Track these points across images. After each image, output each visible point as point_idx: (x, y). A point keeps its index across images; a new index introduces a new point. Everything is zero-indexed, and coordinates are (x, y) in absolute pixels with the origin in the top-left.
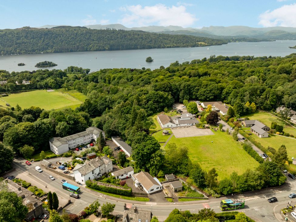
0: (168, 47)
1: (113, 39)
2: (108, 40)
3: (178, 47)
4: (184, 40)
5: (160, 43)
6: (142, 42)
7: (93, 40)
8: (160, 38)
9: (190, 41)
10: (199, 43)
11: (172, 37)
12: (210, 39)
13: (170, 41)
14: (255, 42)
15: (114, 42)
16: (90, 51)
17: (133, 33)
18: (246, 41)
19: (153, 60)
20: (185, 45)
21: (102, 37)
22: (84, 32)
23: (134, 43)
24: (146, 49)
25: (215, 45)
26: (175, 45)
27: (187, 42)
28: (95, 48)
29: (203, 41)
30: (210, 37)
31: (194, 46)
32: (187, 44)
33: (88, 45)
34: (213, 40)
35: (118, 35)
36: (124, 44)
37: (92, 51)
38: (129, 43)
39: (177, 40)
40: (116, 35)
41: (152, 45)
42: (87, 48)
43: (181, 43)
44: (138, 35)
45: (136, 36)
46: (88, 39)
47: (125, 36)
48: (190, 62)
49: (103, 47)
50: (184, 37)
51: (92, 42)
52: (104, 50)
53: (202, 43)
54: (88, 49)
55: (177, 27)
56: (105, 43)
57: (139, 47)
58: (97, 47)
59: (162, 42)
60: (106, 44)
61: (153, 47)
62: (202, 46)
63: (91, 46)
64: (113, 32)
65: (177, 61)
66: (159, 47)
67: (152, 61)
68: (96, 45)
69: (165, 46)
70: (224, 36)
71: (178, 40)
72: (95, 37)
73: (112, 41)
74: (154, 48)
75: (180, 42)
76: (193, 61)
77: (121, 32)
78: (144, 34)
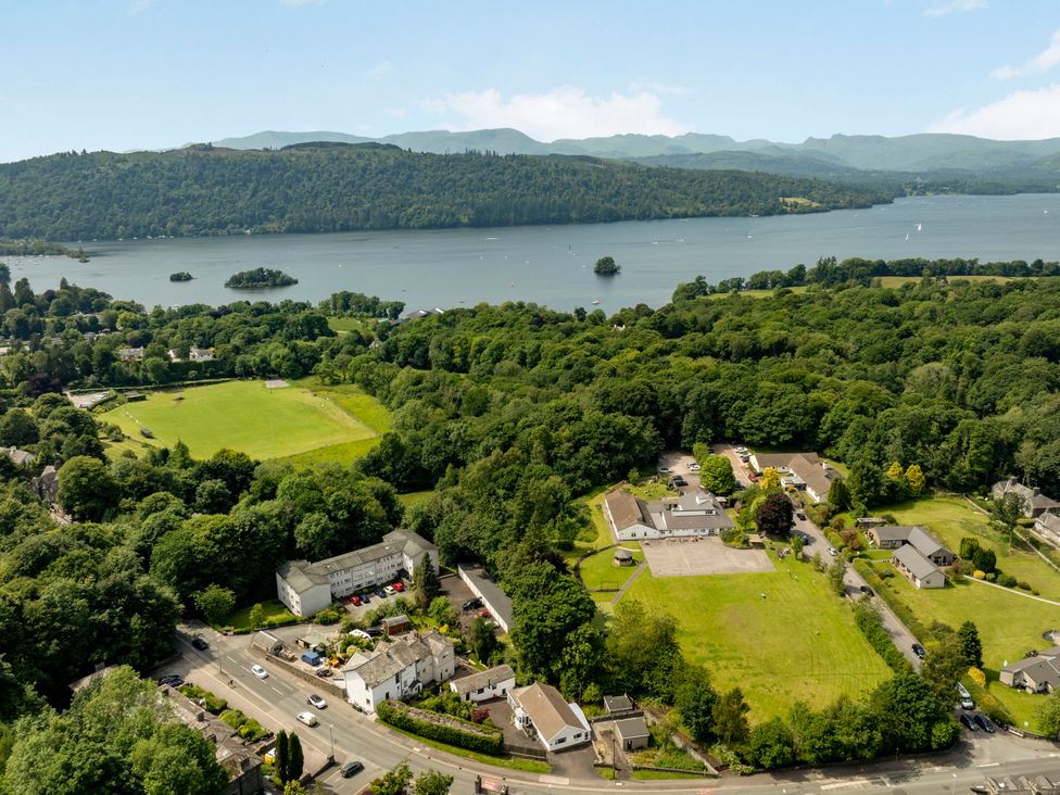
0: (676, 216)
1: (486, 187)
2: (471, 191)
3: (712, 215)
4: (733, 189)
5: (648, 201)
6: (587, 197)
7: (420, 191)
8: (650, 182)
9: (754, 195)
10: (790, 200)
11: (692, 181)
12: (830, 184)
13: (686, 193)
14: (996, 194)
15: (489, 197)
16: (407, 227)
17: (556, 166)
18: (963, 192)
19: (619, 268)
20: (735, 207)
21: (449, 181)
22: (391, 162)
23: (559, 202)
24: (600, 221)
25: (845, 208)
26: (702, 208)
27: (745, 197)
28: (425, 218)
29: (803, 194)
30: (831, 174)
31: (768, 213)
32: (745, 205)
33: (402, 206)
34: (840, 189)
35: (503, 174)
36: (524, 203)
37: (414, 228)
38: (540, 200)
39: (710, 189)
40: (498, 174)
41: (621, 208)
42: (398, 219)
43: (721, 201)
44: (575, 173)
45: (565, 178)
46: (402, 187)
47: (528, 177)
48: (748, 280)
49: (453, 215)
50: (736, 177)
51: (415, 198)
52: (455, 225)
53: (800, 201)
54: (402, 223)
55: (714, 138)
56: (458, 201)
57: (573, 215)
58: (433, 216)
59: (655, 198)
60: (462, 204)
61: (623, 214)
62: (798, 213)
63: (411, 210)
64: (489, 165)
65: (700, 278)
66: (645, 216)
67: (616, 271)
68: (429, 207)
69: (666, 213)
70: (881, 172)
71: (712, 192)
72: (427, 181)
73: (482, 195)
74: (629, 218)
75: (721, 198)
76: (756, 276)
77: (514, 164)
78: (595, 169)
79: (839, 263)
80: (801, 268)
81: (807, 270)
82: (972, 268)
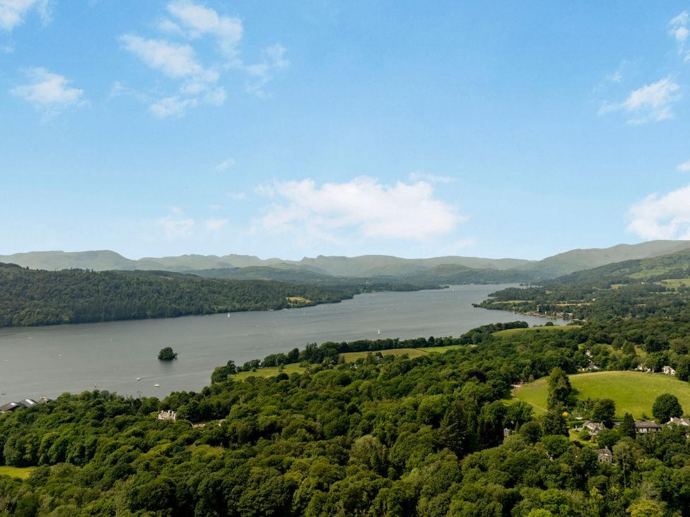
0: (220, 312)
1: (85, 294)
2: (73, 298)
3: (244, 310)
4: (257, 293)
5: (201, 302)
6: (159, 300)
7: (32, 298)
8: (203, 289)
9: (270, 296)
10: (292, 299)
11: (231, 288)
12: (316, 288)
13: (226, 296)
15: (87, 302)
16: (19, 325)
17: (138, 279)
18: (391, 290)
19: (176, 354)
20: (259, 304)
21: (56, 290)
22: (11, 277)
23: (139, 304)
24: (168, 317)
25: (326, 303)
26: (238, 306)
27: (264, 298)
28: (34, 319)
29: (301, 295)
30: (318, 280)
31: (279, 308)
32: (265, 303)
33: (16, 310)
34: (323, 290)
35: (98, 285)
36: (112, 306)
37: (24, 326)
38: (124, 303)
39: (242, 293)
40: (94, 285)
41: (183, 307)
42: (11, 319)
43: (250, 301)
44: (150, 284)
45: (144, 288)
46: (18, 295)
47: (117, 287)
48: (262, 360)
49: (57, 315)
50: (259, 285)
51: (27, 304)
52: (59, 322)
53: (299, 299)
54: (14, 322)
55: (247, 258)
56: (62, 305)
57: (149, 313)
58: (41, 317)
59: (207, 300)
60: (65, 307)
61: (184, 312)
62: (298, 307)
63: (23, 313)
64: (87, 279)
65: (230, 362)
66: (199, 312)
67: (174, 357)
68: (38, 310)
69: (214, 310)
70: (346, 278)
71: (244, 295)
72: (39, 291)
73: (81, 301)
74: (188, 313)
75: (250, 298)
76: (268, 358)
77: (107, 278)
78: (165, 281)
79: (318, 346)
80: (296, 350)
81: (300, 352)
82: (396, 344)
